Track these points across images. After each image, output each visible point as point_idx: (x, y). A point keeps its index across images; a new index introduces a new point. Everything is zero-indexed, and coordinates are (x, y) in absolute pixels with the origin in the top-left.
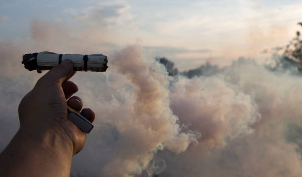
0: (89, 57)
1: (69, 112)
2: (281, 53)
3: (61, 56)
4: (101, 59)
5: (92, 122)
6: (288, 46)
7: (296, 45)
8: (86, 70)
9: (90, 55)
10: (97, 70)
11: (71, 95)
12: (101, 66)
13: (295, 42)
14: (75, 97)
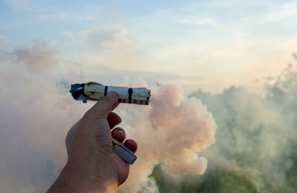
0: (133, 90)
1: (114, 144)
2: (272, 83)
3: (106, 87)
4: (145, 92)
5: (134, 153)
6: (279, 77)
7: (286, 76)
8: (130, 102)
9: (134, 88)
10: (141, 103)
11: (114, 126)
12: (145, 99)
13: (286, 73)
14: (118, 129)
